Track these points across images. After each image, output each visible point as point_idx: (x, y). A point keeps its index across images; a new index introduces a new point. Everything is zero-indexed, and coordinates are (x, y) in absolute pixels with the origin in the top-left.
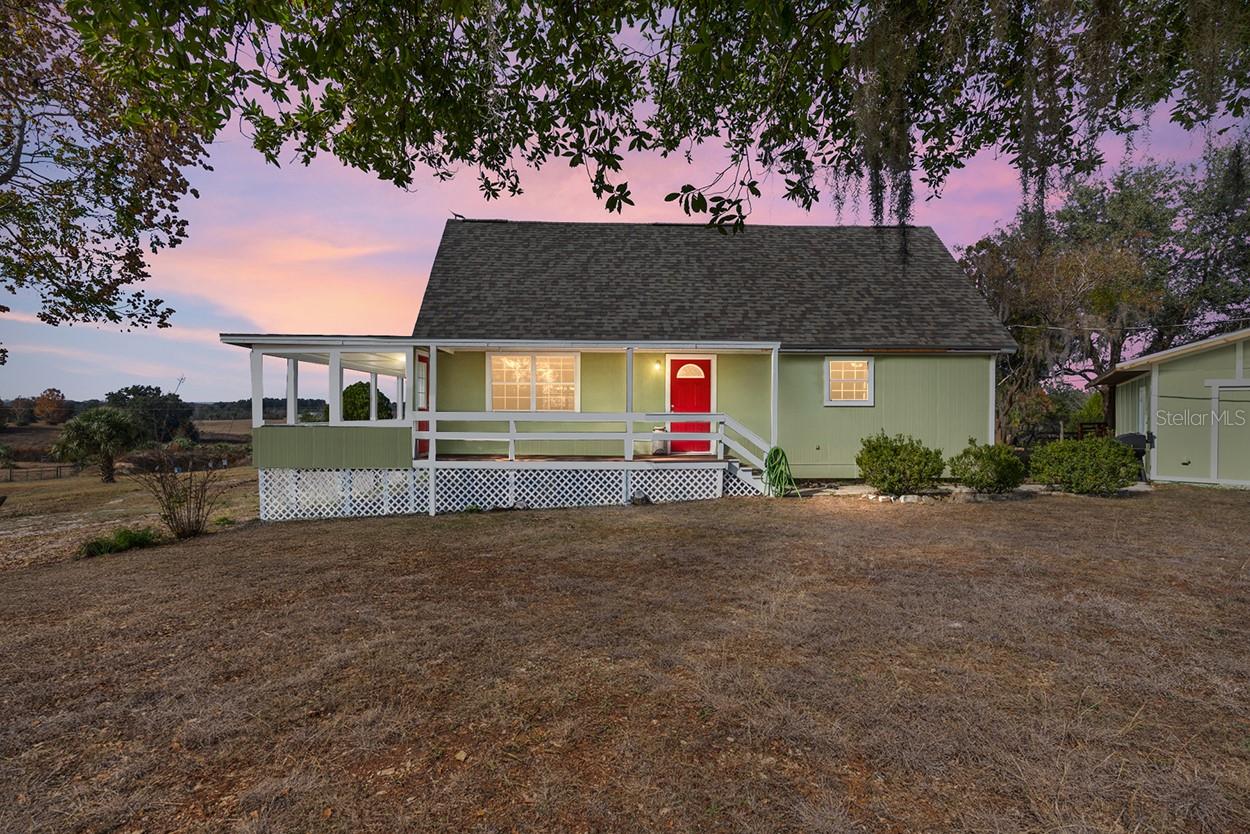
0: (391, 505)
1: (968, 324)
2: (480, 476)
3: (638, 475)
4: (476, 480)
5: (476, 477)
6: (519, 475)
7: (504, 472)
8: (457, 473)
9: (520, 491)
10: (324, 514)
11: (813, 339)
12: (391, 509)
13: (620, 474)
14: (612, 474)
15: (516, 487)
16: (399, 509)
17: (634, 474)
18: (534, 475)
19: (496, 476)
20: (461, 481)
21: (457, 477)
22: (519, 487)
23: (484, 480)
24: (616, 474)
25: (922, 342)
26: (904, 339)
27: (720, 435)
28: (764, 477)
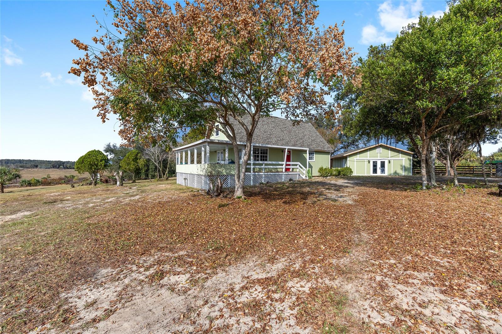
6: (265, 176)
13: (283, 175)
14: (281, 175)
15: (264, 179)
17: (285, 175)
18: (268, 176)
19: (261, 176)
20: (255, 177)
25: (322, 149)
26: (319, 148)
27: (298, 166)
28: (304, 175)
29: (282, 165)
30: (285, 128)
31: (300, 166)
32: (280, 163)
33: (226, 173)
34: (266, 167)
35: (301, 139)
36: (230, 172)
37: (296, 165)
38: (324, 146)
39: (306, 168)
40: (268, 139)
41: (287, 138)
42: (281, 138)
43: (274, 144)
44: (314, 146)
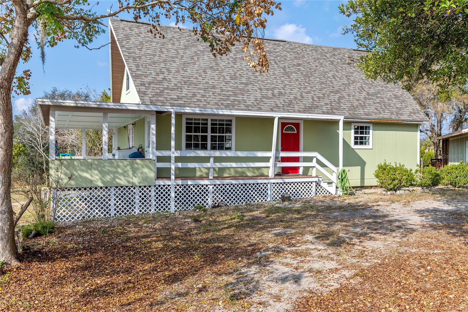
0: (141, 208)
1: (408, 109)
2: (194, 189)
3: (276, 185)
4: (191, 191)
5: (192, 189)
6: (215, 188)
7: (207, 186)
8: (180, 187)
9: (215, 197)
10: (97, 216)
11: (349, 114)
12: (140, 211)
13: (267, 185)
14: (263, 186)
15: (213, 195)
16: (145, 211)
17: (274, 185)
18: (223, 187)
19: (203, 188)
20: (182, 192)
21: (180, 190)
22: (215, 194)
23: (196, 191)
24: (265, 185)
25: (393, 117)
26: (386, 115)
27: (314, 163)
28: (334, 185)
29: (267, 159)
30: (299, 65)
31: (319, 162)
32: (260, 154)
33: (103, 182)
34: (218, 165)
35: (337, 92)
36: (114, 179)
37: (310, 159)
38: (400, 109)
39: (337, 165)
40: (235, 95)
41: (295, 91)
42: (276, 92)
43: (247, 108)
44: (372, 109)
